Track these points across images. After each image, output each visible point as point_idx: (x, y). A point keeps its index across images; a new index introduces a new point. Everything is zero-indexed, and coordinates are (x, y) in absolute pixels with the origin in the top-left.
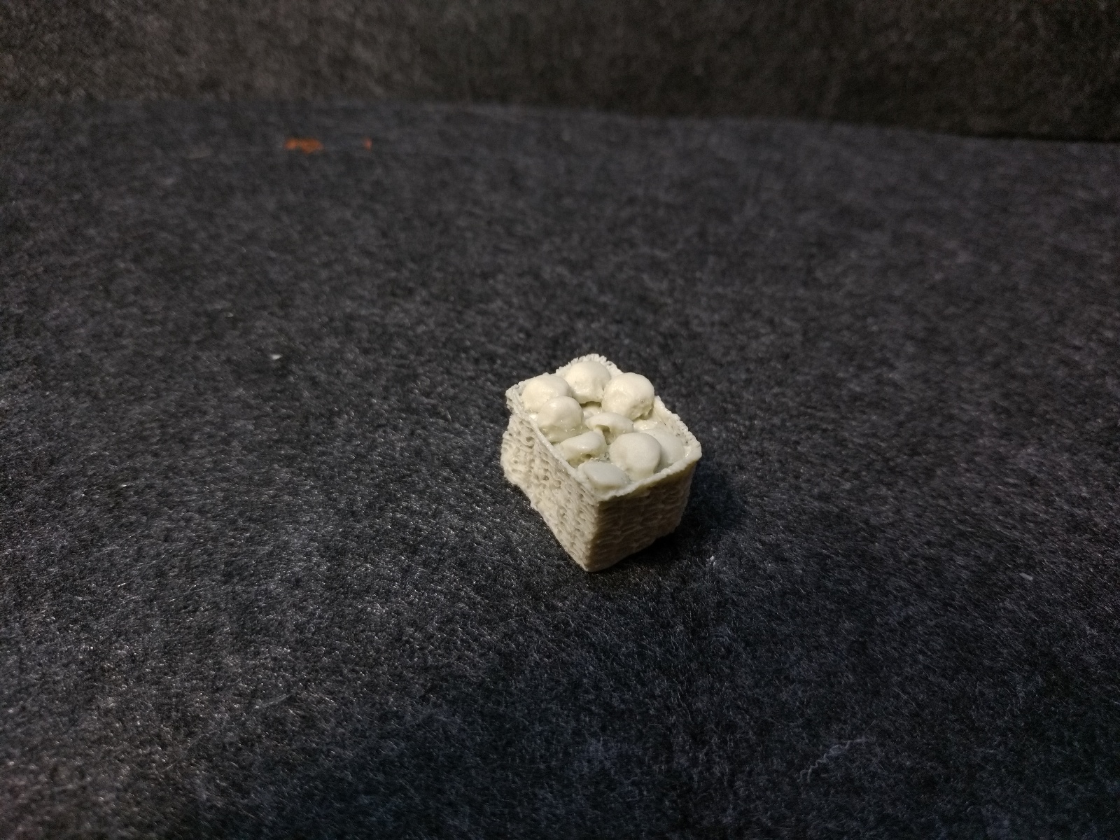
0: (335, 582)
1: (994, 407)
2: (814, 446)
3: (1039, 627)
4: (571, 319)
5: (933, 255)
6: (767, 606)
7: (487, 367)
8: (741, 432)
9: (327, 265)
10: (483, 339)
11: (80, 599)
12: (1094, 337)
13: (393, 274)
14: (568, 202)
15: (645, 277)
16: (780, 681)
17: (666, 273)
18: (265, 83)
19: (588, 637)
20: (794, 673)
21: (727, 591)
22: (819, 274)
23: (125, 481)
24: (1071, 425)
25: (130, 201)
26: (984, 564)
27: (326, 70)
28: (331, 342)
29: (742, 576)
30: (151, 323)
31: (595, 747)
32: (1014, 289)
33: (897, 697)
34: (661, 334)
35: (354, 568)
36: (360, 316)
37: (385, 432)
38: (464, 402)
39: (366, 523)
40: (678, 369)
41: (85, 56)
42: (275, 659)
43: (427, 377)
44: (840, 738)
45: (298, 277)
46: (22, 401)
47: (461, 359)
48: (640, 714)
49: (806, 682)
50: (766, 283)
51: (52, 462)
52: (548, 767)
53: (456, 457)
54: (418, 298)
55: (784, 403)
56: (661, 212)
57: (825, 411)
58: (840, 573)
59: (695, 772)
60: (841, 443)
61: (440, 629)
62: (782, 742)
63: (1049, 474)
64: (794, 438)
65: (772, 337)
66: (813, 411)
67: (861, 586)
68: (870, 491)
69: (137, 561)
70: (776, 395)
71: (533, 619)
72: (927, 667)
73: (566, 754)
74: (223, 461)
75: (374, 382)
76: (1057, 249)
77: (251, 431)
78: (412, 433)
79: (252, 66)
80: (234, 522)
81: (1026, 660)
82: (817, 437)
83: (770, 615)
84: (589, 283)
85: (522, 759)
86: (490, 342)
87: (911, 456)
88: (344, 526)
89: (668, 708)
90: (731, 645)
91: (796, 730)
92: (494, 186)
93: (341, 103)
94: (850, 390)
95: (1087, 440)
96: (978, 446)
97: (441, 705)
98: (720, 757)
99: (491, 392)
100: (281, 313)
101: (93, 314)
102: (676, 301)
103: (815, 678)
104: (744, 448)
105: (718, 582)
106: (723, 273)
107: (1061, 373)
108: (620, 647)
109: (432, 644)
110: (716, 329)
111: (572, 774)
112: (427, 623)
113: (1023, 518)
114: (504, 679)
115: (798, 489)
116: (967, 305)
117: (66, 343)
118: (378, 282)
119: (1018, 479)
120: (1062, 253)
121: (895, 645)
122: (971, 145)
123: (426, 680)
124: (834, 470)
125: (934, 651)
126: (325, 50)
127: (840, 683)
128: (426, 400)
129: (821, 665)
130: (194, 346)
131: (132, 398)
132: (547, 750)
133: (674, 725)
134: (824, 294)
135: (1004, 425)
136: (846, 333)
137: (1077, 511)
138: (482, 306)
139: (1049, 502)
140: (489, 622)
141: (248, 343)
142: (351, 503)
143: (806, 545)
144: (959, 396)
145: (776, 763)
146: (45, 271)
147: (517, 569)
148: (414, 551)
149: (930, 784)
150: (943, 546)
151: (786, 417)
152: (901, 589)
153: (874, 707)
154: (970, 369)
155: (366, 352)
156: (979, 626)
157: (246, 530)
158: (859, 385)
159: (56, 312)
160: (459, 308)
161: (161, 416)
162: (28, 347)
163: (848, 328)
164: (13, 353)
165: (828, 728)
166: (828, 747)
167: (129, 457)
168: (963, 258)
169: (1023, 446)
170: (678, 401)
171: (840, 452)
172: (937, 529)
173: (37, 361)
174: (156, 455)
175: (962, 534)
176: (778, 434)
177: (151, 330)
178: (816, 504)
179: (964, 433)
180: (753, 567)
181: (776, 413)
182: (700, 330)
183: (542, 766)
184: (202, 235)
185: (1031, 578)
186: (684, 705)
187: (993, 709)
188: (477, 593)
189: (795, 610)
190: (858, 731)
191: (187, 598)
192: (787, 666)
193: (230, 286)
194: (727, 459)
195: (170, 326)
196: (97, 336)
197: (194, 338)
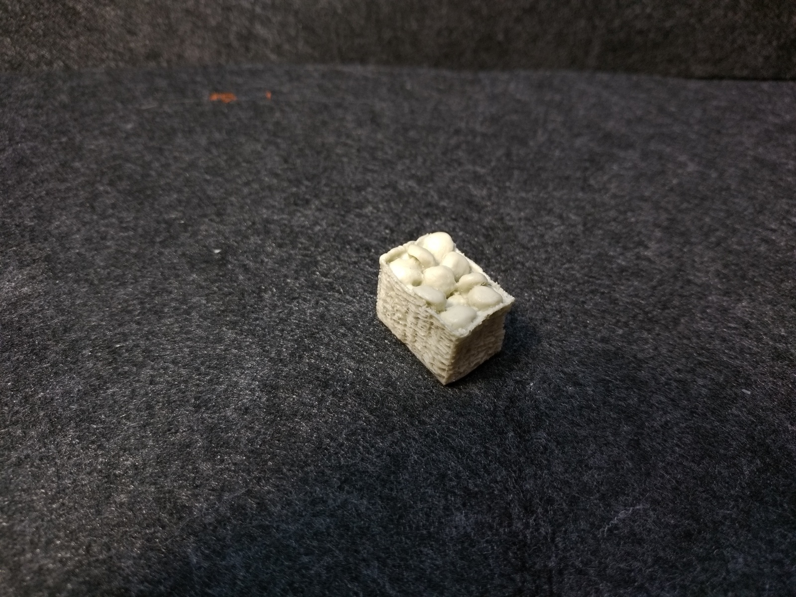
0: (273, 409)
1: (718, 274)
2: (596, 304)
3: (756, 426)
4: (421, 219)
5: (670, 165)
6: (570, 417)
7: (365, 254)
8: (544, 296)
9: (247, 184)
10: (361, 235)
11: (95, 426)
12: (785, 222)
13: (294, 189)
14: (412, 134)
15: (471, 186)
16: (582, 469)
17: (485, 183)
18: (192, 54)
19: (449, 443)
20: (591, 462)
21: (542, 407)
22: (592, 182)
23: (119, 342)
24: (771, 285)
25: (102, 141)
26: (717, 384)
27: (236, 44)
28: (254, 240)
29: (551, 397)
30: (126, 229)
31: (459, 518)
32: (728, 188)
33: (662, 477)
34: (484, 227)
35: (285, 399)
36: (273, 220)
37: (298, 302)
38: (351, 280)
39: (291, 367)
40: (498, 252)
41: (62, 37)
42: (235, 464)
43: (324, 263)
44: (625, 506)
45: (228, 194)
46: (40, 288)
47: (347, 249)
48: (488, 494)
49: (600, 468)
50: (555, 189)
51: (66, 330)
52: (429, 533)
53: (348, 319)
54: (313, 207)
55: (573, 274)
56: (478, 140)
57: (602, 280)
58: (619, 393)
59: (528, 532)
60: (614, 301)
61: (347, 439)
62: (586, 510)
63: (758, 320)
64: (582, 299)
65: (562, 228)
66: (594, 280)
67: (634, 401)
68: (636, 335)
69: (132, 398)
70: (567, 269)
71: (412, 432)
72: (682, 456)
73: (441, 523)
74: (186, 326)
75: (288, 268)
76: (756, 159)
77: (205, 305)
78: (317, 303)
79: (182, 41)
80: (198, 369)
81: (748, 449)
82: (597, 298)
83: (572, 423)
84: (432, 193)
85: (410, 527)
86: (366, 236)
87: (663, 309)
88: (276, 370)
89: (507, 490)
90: (547, 444)
91: (595, 501)
92: (360, 124)
93: (246, 66)
94: (618, 264)
95: (783, 295)
96: (708, 302)
97: (352, 492)
98: (544, 522)
99: (369, 272)
100: (218, 220)
101: (85, 224)
102: (493, 204)
103: (606, 465)
104: (548, 307)
105: (535, 401)
106: (525, 182)
107: (763, 248)
108: (471, 448)
109: (343, 450)
110: (522, 223)
111: (445, 536)
112: (338, 436)
113: (742, 351)
114: (394, 473)
115: (586, 334)
116: (696, 202)
117: (67, 246)
118: (284, 195)
119: (737, 324)
120: (760, 162)
121: (658, 440)
122: (693, 85)
123: (341, 475)
124: (611, 321)
125: (685, 444)
126: (234, 28)
127: (623, 468)
128: (325, 279)
129: (610, 456)
130: (158, 244)
131: (118, 283)
132: (427, 521)
133: (511, 501)
134: (597, 196)
135: (725, 287)
136: (613, 223)
137: (778, 345)
138: (358, 210)
139: (759, 340)
140: (381, 434)
141: (197, 242)
142: (279, 353)
143: (594, 374)
144: (693, 267)
145: (583, 525)
146: (47, 194)
147: (396, 397)
148: (326, 385)
149: (688, 535)
150: (689, 372)
151: (576, 284)
152: (661, 402)
153: (647, 484)
154: (700, 247)
155: (280, 246)
156: (716, 427)
157: (208, 374)
158: (624, 261)
159: (58, 223)
160: (343, 213)
161: (140, 296)
162: (40, 249)
163: (614, 220)
164: (30, 253)
165: (616, 499)
166: (618, 512)
167: (120, 325)
168: (692, 167)
169: (740, 301)
170: (499, 275)
171: (614, 308)
172: (684, 360)
173: (47, 259)
174: (138, 323)
175: (700, 363)
176: (570, 296)
177: (126, 234)
178: (599, 345)
179: (699, 292)
180: (558, 389)
181: (568, 282)
182: (511, 224)
183: (425, 532)
184: (157, 164)
185: (749, 393)
186: (517, 486)
187: (727, 483)
188: (371, 414)
189: (589, 419)
190: (638, 501)
191: (170, 423)
192: (586, 458)
193: (180, 201)
194: (537, 315)
195: (140, 230)
196: (88, 240)
197: (158, 240)
